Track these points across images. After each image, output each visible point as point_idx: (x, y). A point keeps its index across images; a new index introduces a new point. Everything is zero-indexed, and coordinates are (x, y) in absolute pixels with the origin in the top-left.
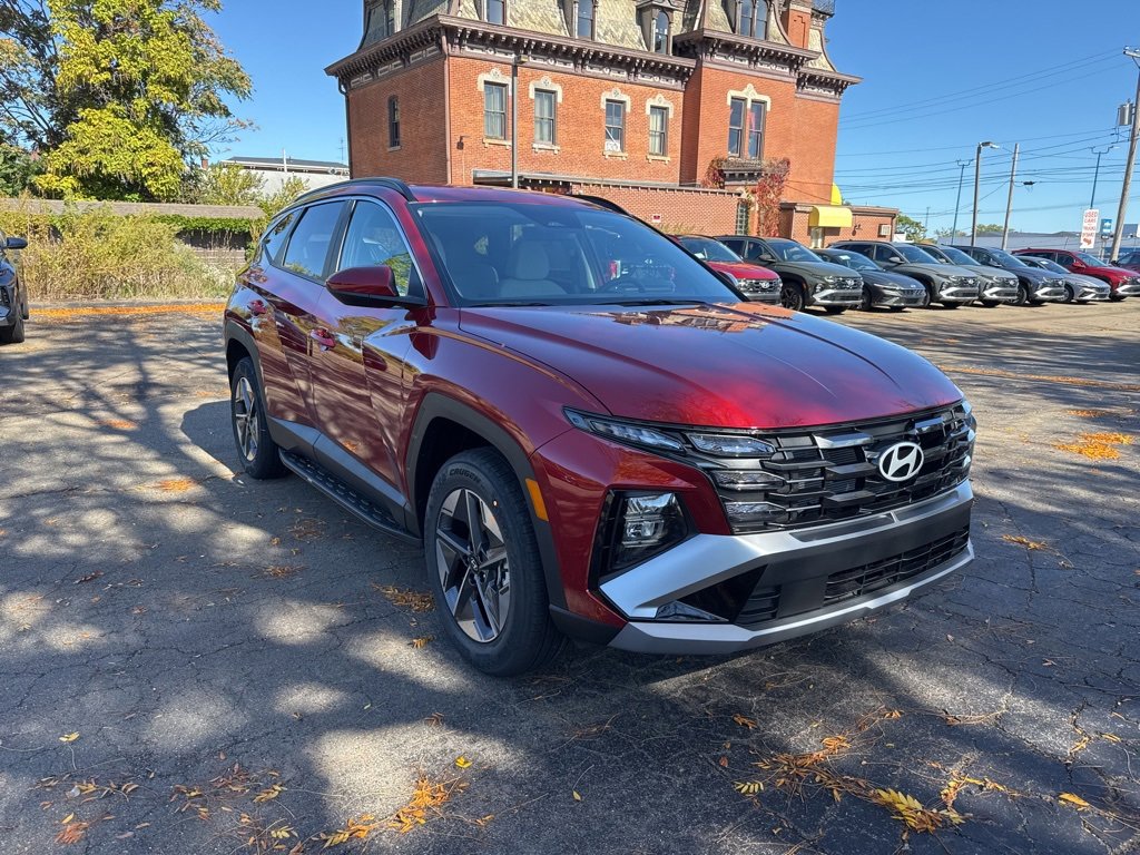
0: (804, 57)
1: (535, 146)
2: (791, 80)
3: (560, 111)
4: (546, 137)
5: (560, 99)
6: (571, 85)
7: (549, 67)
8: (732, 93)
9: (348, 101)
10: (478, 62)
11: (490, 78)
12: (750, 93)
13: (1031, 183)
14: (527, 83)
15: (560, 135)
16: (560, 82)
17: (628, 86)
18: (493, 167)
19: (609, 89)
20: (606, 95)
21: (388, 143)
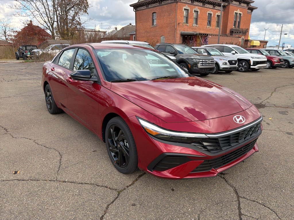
0: (250, 2)
1: (193, 25)
2: (247, 8)
3: (199, 16)
4: (195, 23)
5: (199, 13)
6: (201, 9)
7: (198, 5)
8: (235, 12)
9: (136, 13)
10: (183, 4)
11: (185, 8)
12: (238, 12)
13: (286, 34)
14: (193, 9)
15: (199, 23)
16: (200, 9)
17: (213, 10)
18: (185, 31)
19: (209, 11)
20: (208, 12)
21: (152, 25)
